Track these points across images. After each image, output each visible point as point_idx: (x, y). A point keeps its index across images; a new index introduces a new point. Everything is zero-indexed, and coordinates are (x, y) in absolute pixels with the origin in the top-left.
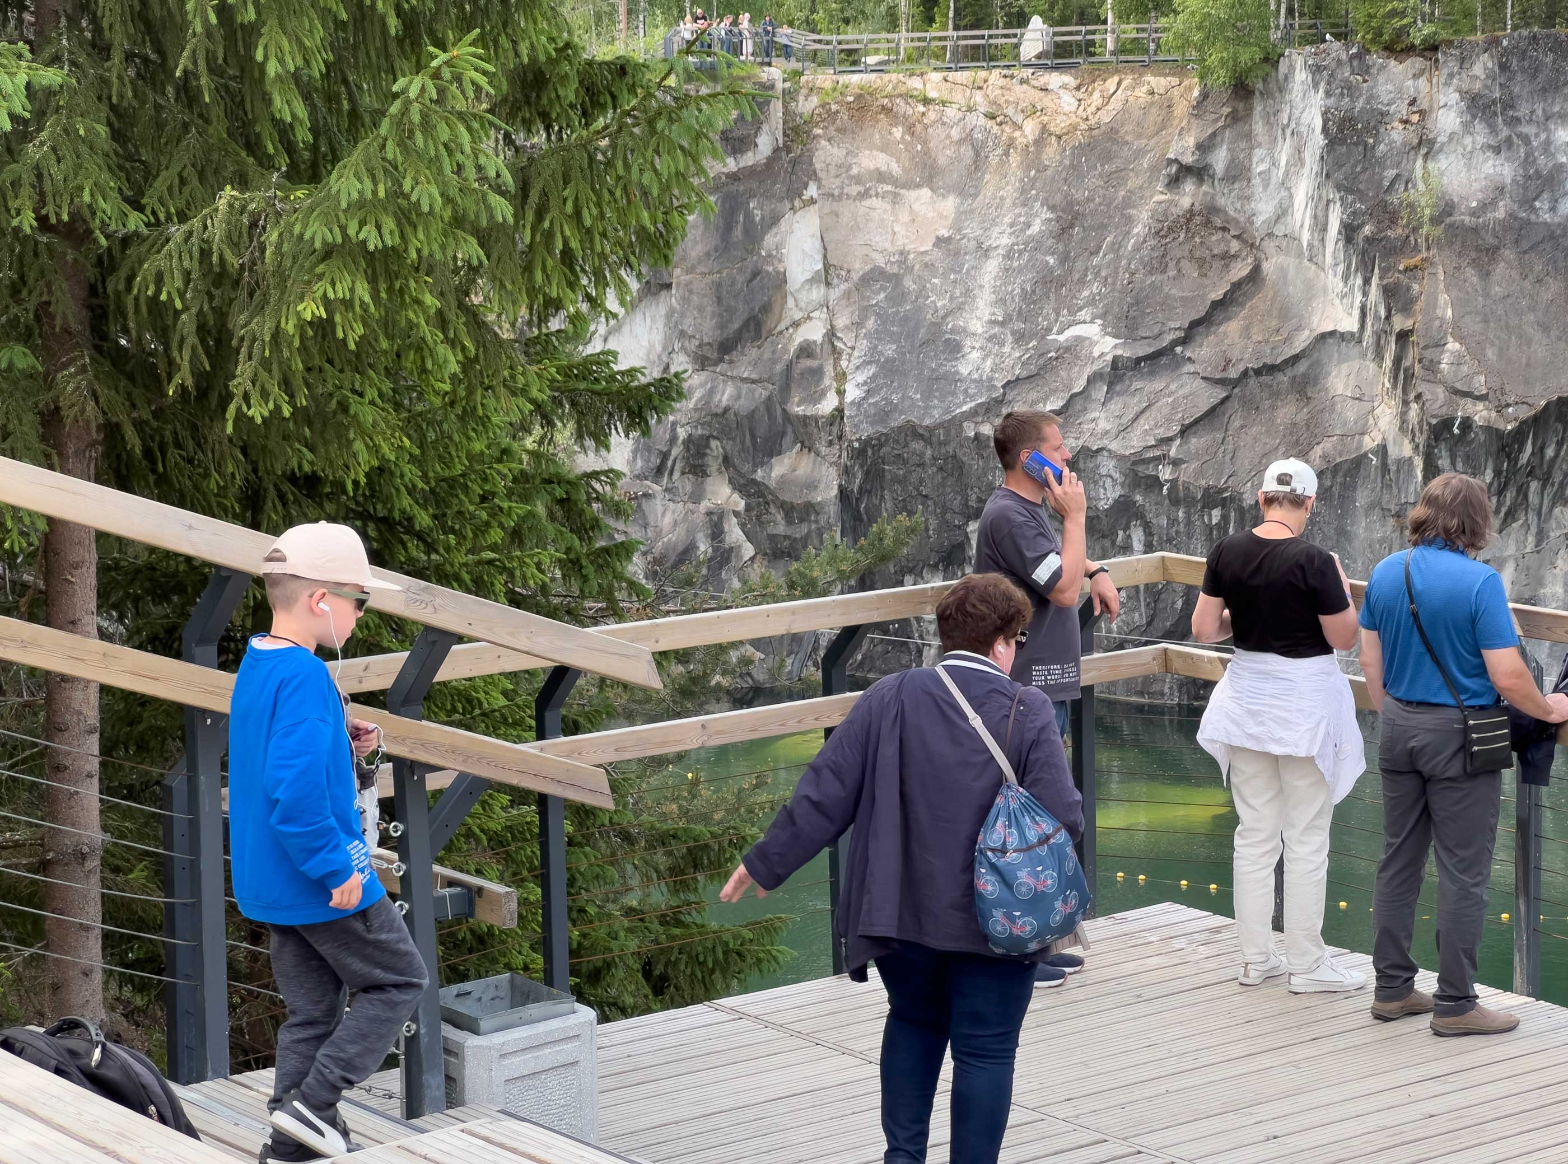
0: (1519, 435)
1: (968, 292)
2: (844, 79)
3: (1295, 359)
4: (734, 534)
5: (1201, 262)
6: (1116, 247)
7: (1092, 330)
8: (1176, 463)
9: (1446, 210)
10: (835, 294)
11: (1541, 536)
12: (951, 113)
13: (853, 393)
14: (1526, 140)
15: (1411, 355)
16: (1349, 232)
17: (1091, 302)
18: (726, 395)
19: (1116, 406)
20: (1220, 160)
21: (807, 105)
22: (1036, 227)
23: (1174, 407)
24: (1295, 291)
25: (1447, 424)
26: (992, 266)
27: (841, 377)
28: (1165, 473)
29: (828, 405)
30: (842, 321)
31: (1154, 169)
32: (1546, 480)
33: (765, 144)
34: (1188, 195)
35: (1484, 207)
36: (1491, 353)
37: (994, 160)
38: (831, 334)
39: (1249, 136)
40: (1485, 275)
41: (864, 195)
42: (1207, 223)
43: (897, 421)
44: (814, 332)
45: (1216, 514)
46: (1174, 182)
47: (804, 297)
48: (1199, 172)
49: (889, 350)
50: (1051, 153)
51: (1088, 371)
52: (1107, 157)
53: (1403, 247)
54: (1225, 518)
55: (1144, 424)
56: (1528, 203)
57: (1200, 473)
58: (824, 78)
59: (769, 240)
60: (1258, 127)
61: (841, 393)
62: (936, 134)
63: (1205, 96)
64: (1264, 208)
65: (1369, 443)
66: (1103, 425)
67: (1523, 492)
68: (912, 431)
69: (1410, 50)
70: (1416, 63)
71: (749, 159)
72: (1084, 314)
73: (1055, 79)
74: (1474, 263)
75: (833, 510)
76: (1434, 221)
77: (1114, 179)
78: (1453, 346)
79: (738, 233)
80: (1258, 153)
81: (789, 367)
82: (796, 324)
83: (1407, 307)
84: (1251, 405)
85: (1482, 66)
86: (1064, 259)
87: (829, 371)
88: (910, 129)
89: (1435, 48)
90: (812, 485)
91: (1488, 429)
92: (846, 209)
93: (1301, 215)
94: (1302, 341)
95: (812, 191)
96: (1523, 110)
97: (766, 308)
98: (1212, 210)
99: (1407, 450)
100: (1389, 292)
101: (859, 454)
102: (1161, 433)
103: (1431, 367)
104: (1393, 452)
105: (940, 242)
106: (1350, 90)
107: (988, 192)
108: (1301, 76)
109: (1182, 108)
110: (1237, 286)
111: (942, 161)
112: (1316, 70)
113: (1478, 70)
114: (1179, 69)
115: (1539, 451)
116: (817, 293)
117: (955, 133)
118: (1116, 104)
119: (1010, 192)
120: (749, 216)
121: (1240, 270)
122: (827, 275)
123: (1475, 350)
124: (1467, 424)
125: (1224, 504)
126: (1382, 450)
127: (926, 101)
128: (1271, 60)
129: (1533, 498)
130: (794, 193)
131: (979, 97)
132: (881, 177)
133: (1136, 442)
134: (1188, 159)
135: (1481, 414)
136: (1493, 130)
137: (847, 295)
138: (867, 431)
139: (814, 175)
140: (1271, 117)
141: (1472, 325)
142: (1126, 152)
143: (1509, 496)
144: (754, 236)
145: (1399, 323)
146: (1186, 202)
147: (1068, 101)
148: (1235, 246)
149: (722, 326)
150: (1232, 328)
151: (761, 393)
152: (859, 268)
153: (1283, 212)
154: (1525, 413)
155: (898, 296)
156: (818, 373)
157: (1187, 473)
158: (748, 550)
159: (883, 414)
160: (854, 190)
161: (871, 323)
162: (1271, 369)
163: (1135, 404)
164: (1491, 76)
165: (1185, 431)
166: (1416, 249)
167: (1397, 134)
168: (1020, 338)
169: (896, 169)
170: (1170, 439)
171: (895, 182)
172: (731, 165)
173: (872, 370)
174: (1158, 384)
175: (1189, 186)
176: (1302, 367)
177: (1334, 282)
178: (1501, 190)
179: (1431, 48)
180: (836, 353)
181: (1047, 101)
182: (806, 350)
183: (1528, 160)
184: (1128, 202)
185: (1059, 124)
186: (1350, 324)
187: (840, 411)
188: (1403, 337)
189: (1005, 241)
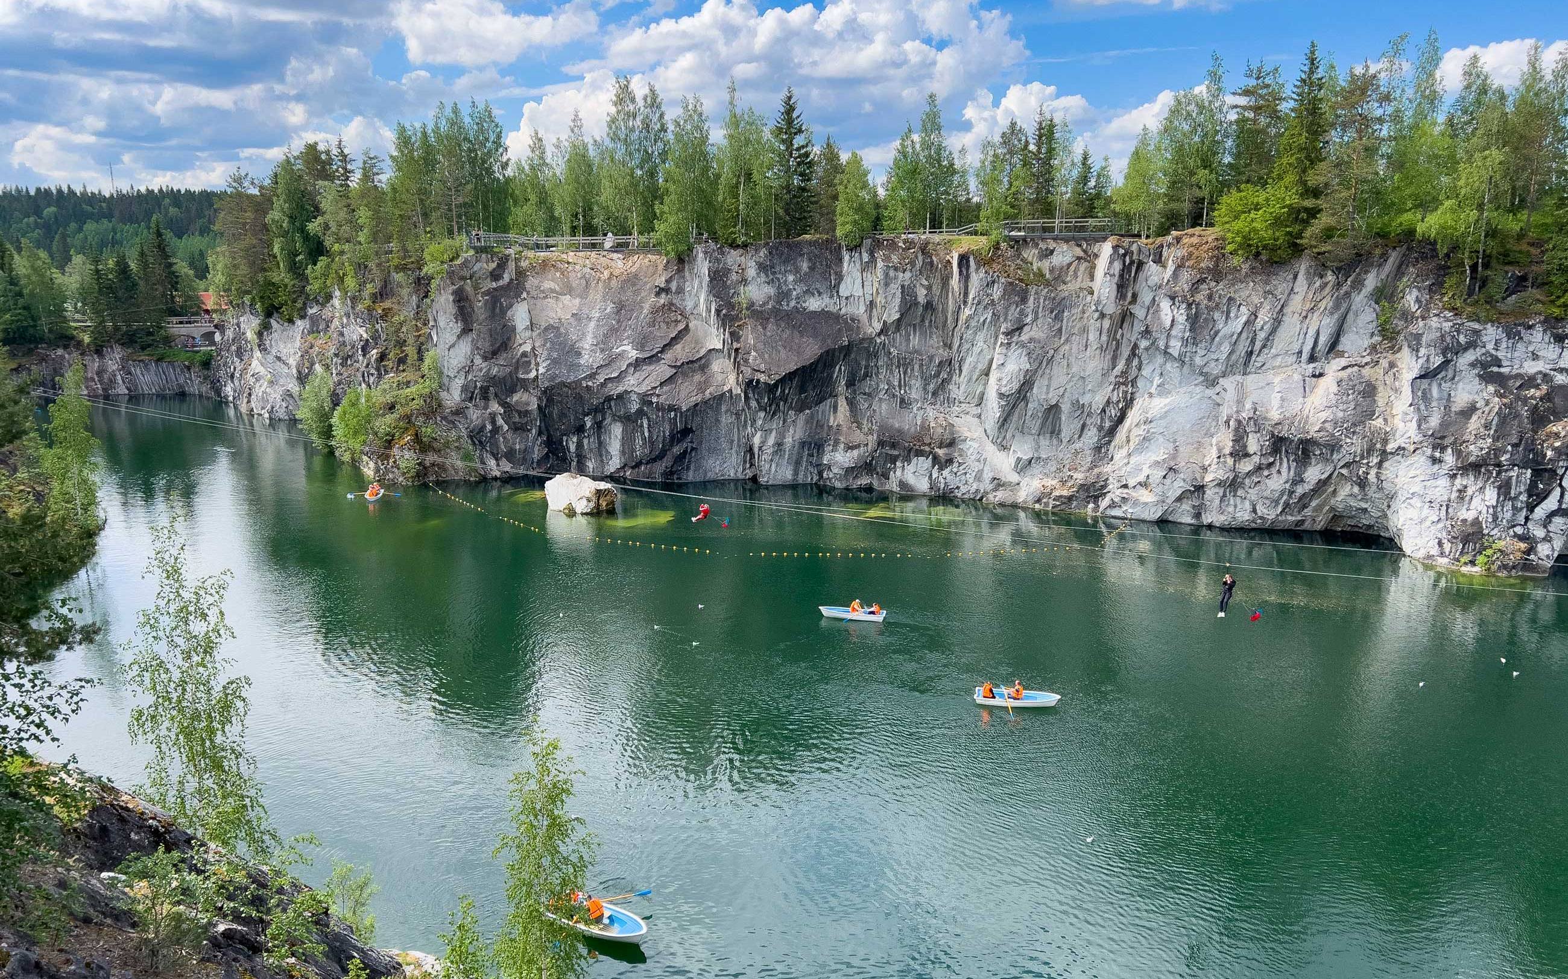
0: (776, 385)
1: (583, 334)
2: (538, 254)
3: (701, 358)
4: (500, 421)
5: (667, 323)
6: (637, 318)
7: (629, 348)
8: (658, 396)
9: (751, 304)
10: (534, 334)
11: (784, 421)
12: (577, 267)
13: (542, 370)
14: (778, 279)
15: (740, 356)
16: (718, 312)
17: (628, 337)
18: (495, 371)
19: (637, 375)
20: (674, 286)
21: (524, 264)
22: (608, 311)
23: (657, 375)
24: (700, 333)
25: (751, 381)
26: (592, 324)
27: (537, 364)
28: (654, 400)
29: (533, 374)
30: (537, 345)
31: (651, 289)
32: (785, 402)
33: (506, 278)
34: (663, 299)
35: (764, 304)
36: (766, 356)
37: (593, 285)
38: (533, 348)
39: (684, 277)
40: (765, 328)
41: (546, 297)
42: (670, 309)
43: (558, 380)
44: (527, 348)
45: (673, 414)
46: (658, 294)
47: (523, 335)
48: (666, 290)
49: (555, 355)
50: (614, 282)
51: (627, 363)
52: (634, 285)
53: (737, 318)
54: (676, 415)
55: (647, 382)
56: (779, 302)
57: (666, 399)
58: (531, 254)
59: (509, 313)
60: (687, 274)
61: (537, 370)
62: (572, 275)
63: (668, 262)
64: (689, 304)
65: (726, 389)
66: (632, 382)
67: (778, 405)
68: (563, 384)
69: (738, 246)
70: (741, 251)
71: (501, 283)
72: (625, 342)
73: (615, 256)
74: (761, 324)
75: (536, 413)
76: (747, 309)
77: (637, 292)
78: (753, 353)
79: (498, 310)
80: (687, 283)
81: (518, 361)
82: (520, 345)
83: (738, 341)
84: (685, 375)
85: (763, 252)
86: (619, 322)
87: (533, 362)
88: (562, 273)
89: (746, 246)
90: (528, 404)
91: (765, 383)
92: (539, 302)
93: (702, 306)
94: (702, 352)
95: (524, 295)
96: (777, 269)
97: (509, 339)
98: (672, 304)
99: (739, 391)
100: (732, 334)
101: (545, 392)
102: (653, 385)
103: (746, 361)
104: (734, 392)
105: (573, 315)
106: (718, 260)
107: (591, 297)
108: (701, 255)
109: (661, 267)
110: (680, 332)
111: (574, 285)
112: (706, 253)
113: (762, 254)
114: (660, 254)
115: (783, 391)
116: (528, 333)
117: (579, 275)
118: (637, 265)
119: (599, 297)
120: (501, 304)
121: (681, 326)
122: (532, 326)
123: (761, 355)
124: (758, 381)
125: (675, 410)
126: (730, 391)
127: (568, 263)
128: (690, 249)
129: (781, 408)
130: (518, 295)
131: (587, 261)
132: (552, 291)
133: (643, 389)
134: (662, 286)
135: (763, 378)
136: (767, 276)
137: (539, 334)
138: (547, 384)
139: (524, 289)
140: (691, 270)
141: (760, 346)
142: (641, 283)
143: (773, 407)
144: (503, 312)
145: (736, 345)
146: (662, 301)
147: (620, 264)
148: (679, 317)
149: (492, 345)
150: (678, 347)
151: (508, 370)
152: (544, 325)
153: (696, 306)
154: (777, 377)
155: (558, 335)
156: (529, 362)
157: (662, 399)
158: (506, 427)
159: (552, 378)
160: (542, 295)
161: (548, 345)
162: (692, 362)
163: (644, 374)
164: (766, 256)
165: (661, 384)
166: (741, 319)
167: (734, 277)
168: (602, 350)
169: (557, 289)
170: (655, 388)
171: (557, 293)
172: (494, 285)
173: (549, 362)
174: (652, 367)
175: (663, 295)
176: (703, 361)
177: (714, 331)
178: (770, 298)
179: (745, 246)
180: (536, 356)
181: (613, 264)
182: (524, 354)
183: (779, 287)
184: (641, 301)
185: (617, 272)
186: (719, 346)
187: (537, 376)
188: (737, 350)
189: (597, 315)
